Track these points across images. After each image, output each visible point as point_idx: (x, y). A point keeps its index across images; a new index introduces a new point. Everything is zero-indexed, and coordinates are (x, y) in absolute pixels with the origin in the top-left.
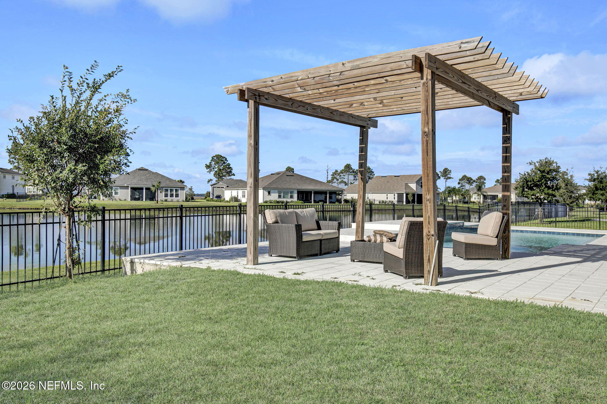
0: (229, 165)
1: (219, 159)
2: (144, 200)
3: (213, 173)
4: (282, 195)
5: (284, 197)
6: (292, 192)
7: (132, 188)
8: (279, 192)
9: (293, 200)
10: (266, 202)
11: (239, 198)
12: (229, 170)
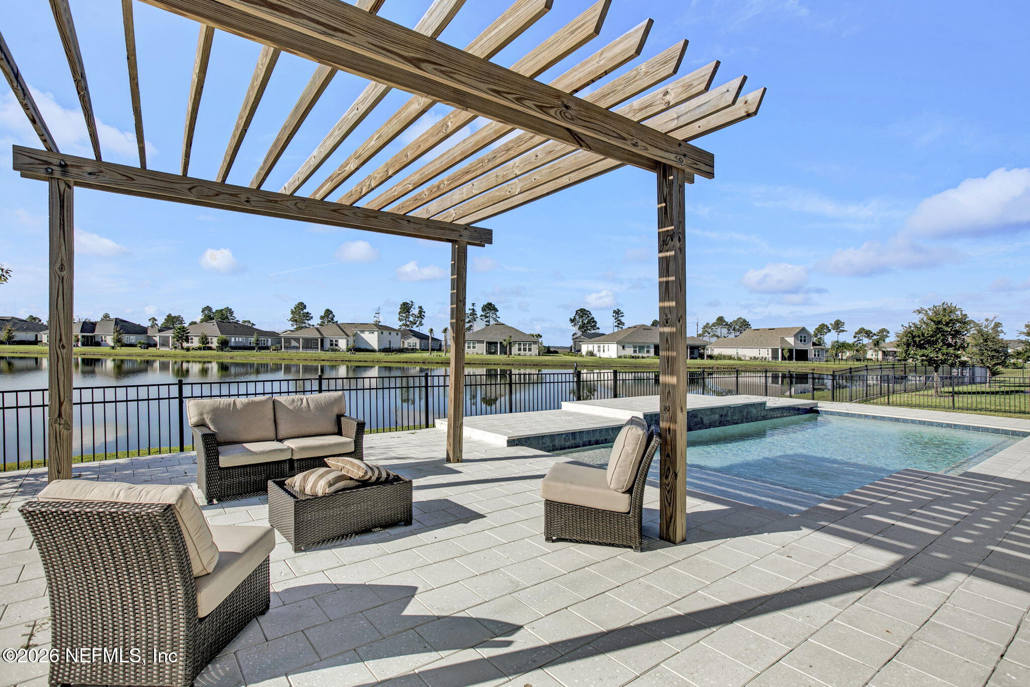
0: (593, 318)
1: (583, 313)
2: (499, 354)
3: (577, 327)
4: (637, 349)
5: (639, 352)
6: (648, 347)
7: (487, 343)
8: (635, 347)
9: (650, 355)
10: (620, 357)
11: (595, 352)
12: (592, 323)
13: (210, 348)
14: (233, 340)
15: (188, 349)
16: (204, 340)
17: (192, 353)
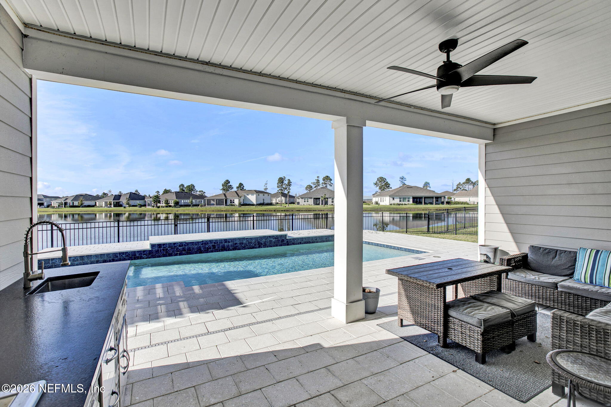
0: (387, 182)
1: (382, 179)
2: (321, 205)
3: (378, 187)
4: (402, 199)
5: (403, 201)
6: (409, 198)
7: (314, 198)
8: (400, 198)
9: (409, 203)
10: (391, 204)
11: (379, 202)
12: (387, 185)
13: (170, 206)
14: (183, 201)
15: (159, 207)
16: (167, 202)
17: (161, 209)
